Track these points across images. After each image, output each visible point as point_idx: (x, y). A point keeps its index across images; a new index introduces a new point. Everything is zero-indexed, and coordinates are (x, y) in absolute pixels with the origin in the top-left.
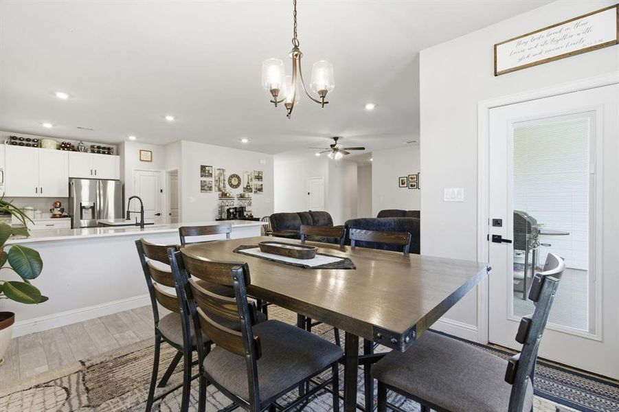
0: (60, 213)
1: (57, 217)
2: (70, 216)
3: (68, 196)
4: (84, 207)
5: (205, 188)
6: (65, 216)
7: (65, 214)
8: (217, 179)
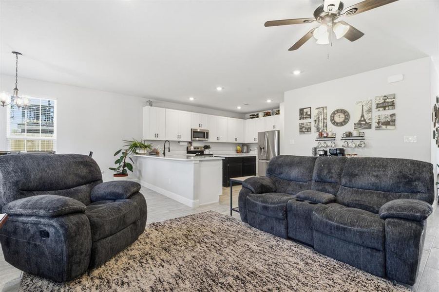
5: (304, 130)
8: (315, 119)
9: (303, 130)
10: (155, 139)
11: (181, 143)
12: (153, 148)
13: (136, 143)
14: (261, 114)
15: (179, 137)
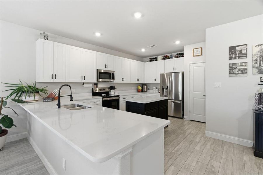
8: (255, 58)
9: (236, 71)
10: (52, 81)
11: (85, 85)
12: (49, 93)
13: (22, 87)
14: (159, 58)
15: (83, 78)
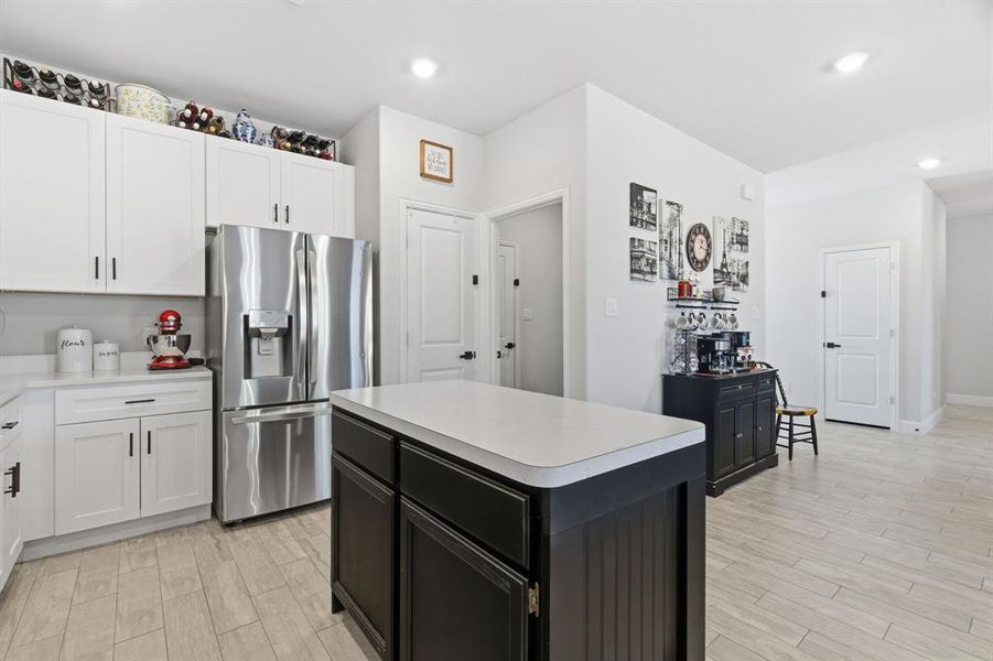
0: (176, 351)
1: (166, 368)
2: (211, 363)
3: (202, 292)
4: (258, 333)
5: (640, 264)
6: (194, 363)
7: (194, 353)
